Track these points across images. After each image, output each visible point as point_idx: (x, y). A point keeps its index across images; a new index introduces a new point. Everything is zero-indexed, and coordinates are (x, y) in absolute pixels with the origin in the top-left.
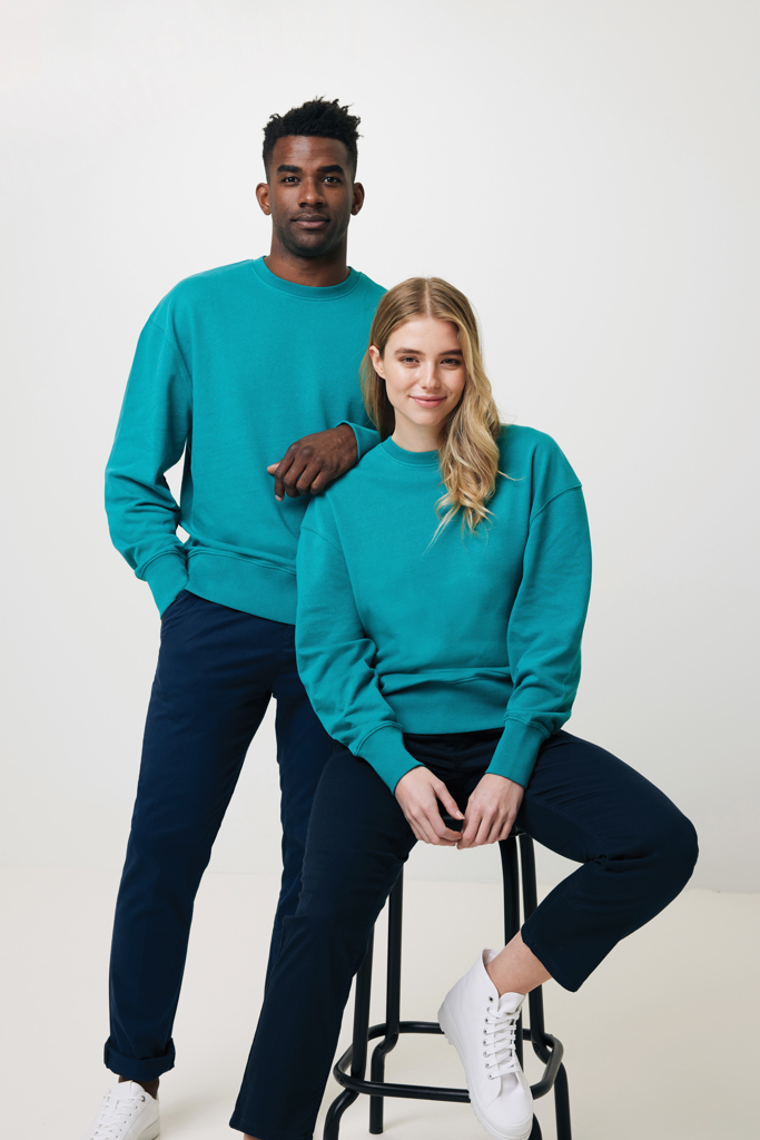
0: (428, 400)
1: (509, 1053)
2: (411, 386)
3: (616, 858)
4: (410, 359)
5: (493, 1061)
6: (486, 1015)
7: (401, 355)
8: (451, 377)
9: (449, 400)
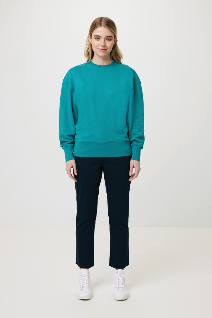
0: (102, 50)
7: (95, 37)
9: (108, 50)
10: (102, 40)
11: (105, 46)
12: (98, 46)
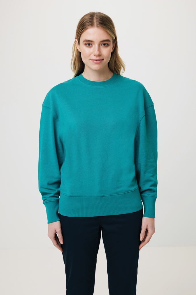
0: (96, 60)
4: (89, 44)
7: (85, 42)
9: (105, 60)
10: (95, 46)
11: (99, 55)
12: (90, 55)
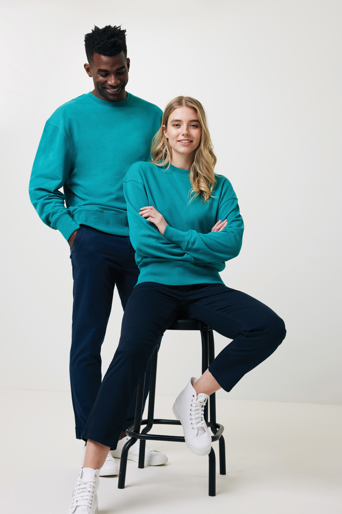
1: (201, 419)
2: (178, 136)
3: (250, 332)
5: (194, 422)
6: (191, 403)
8: (195, 132)
11: (188, 135)
